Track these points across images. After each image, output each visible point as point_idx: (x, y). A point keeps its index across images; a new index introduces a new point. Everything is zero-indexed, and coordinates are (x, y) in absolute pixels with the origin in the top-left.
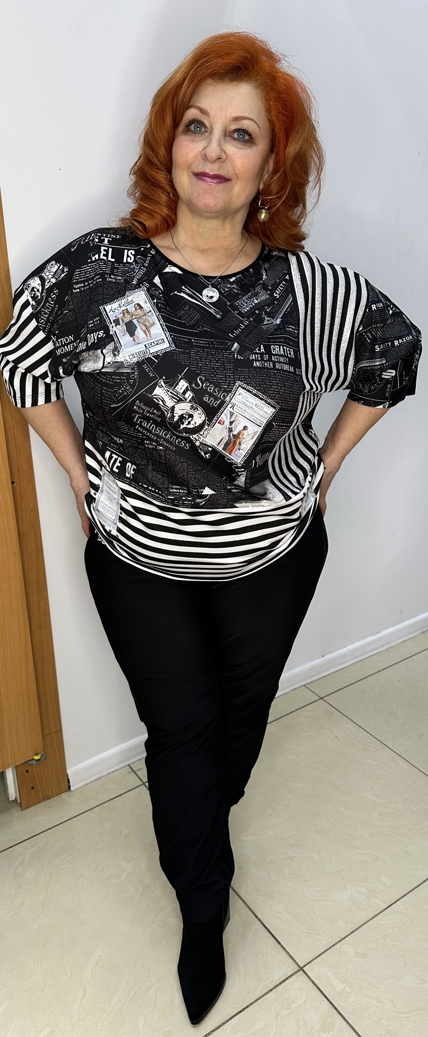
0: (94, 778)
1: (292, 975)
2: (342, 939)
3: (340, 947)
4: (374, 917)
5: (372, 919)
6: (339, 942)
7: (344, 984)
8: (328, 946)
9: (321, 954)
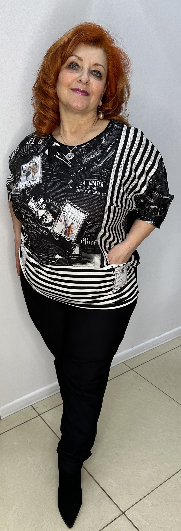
0: (13, 412)
1: (119, 516)
2: (145, 497)
3: (143, 501)
4: (161, 485)
5: (160, 486)
6: (143, 498)
7: (146, 521)
8: (137, 500)
9: (134, 505)
